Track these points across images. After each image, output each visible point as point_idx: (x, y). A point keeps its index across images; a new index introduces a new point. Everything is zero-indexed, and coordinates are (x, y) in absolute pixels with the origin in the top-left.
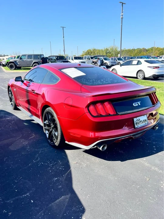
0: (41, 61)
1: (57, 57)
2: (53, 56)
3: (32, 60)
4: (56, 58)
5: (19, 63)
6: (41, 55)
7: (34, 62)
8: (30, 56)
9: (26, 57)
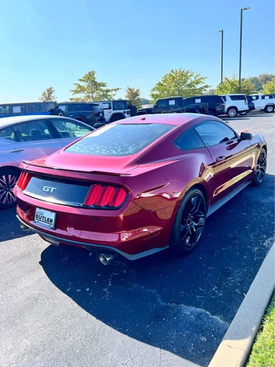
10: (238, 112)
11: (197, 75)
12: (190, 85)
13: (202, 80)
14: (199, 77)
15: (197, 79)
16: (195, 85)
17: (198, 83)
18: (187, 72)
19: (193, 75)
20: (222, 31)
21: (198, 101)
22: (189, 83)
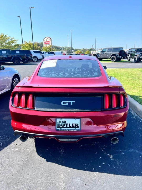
0: (118, 54)
1: (137, 49)
2: (133, 49)
3: (111, 52)
4: (136, 51)
5: (100, 56)
6: (120, 48)
7: (112, 54)
8: (110, 50)
9: (107, 50)
10: (38, 59)
11: (12, 38)
12: (9, 43)
13: (15, 41)
14: (14, 40)
15: (12, 40)
16: (12, 44)
17: (13, 42)
18: (5, 36)
19: (10, 38)
20: (20, 17)
21: (18, 52)
22: (8, 42)
